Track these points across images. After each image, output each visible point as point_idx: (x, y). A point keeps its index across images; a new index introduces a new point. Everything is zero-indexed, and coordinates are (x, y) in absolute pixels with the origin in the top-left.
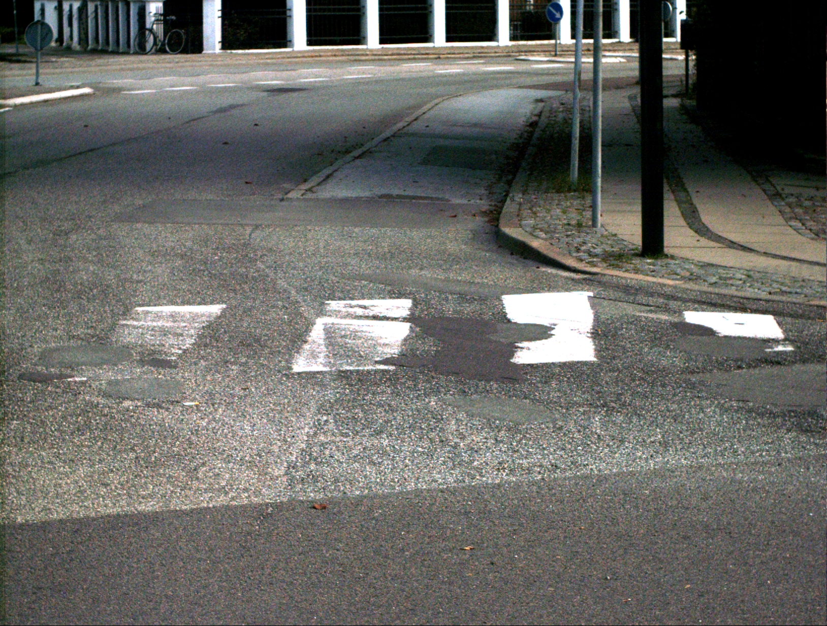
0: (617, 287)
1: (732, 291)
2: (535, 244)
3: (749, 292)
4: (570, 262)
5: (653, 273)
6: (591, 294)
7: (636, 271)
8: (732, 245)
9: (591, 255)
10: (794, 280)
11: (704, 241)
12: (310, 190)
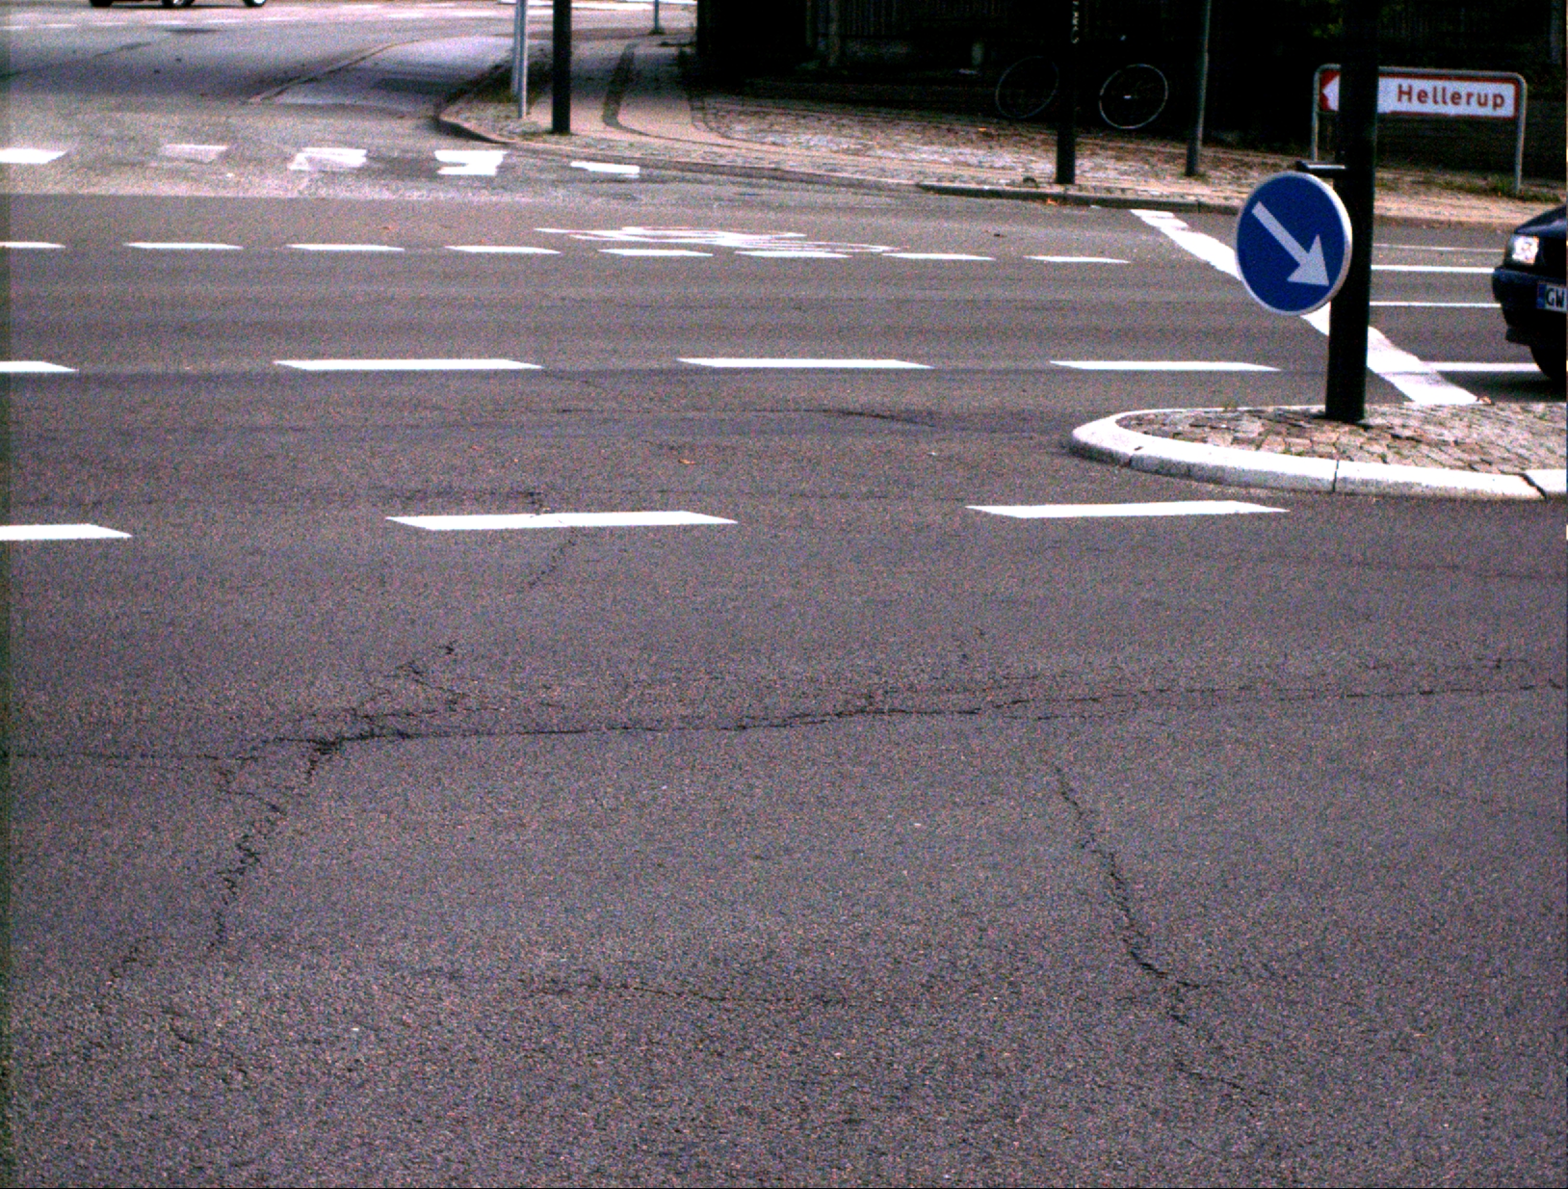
0: (527, 150)
1: (615, 153)
2: (467, 125)
3: (627, 153)
4: (493, 136)
5: (557, 143)
6: (505, 152)
7: (545, 142)
8: (633, 132)
9: (510, 132)
10: (666, 148)
11: (608, 129)
12: (268, 98)
